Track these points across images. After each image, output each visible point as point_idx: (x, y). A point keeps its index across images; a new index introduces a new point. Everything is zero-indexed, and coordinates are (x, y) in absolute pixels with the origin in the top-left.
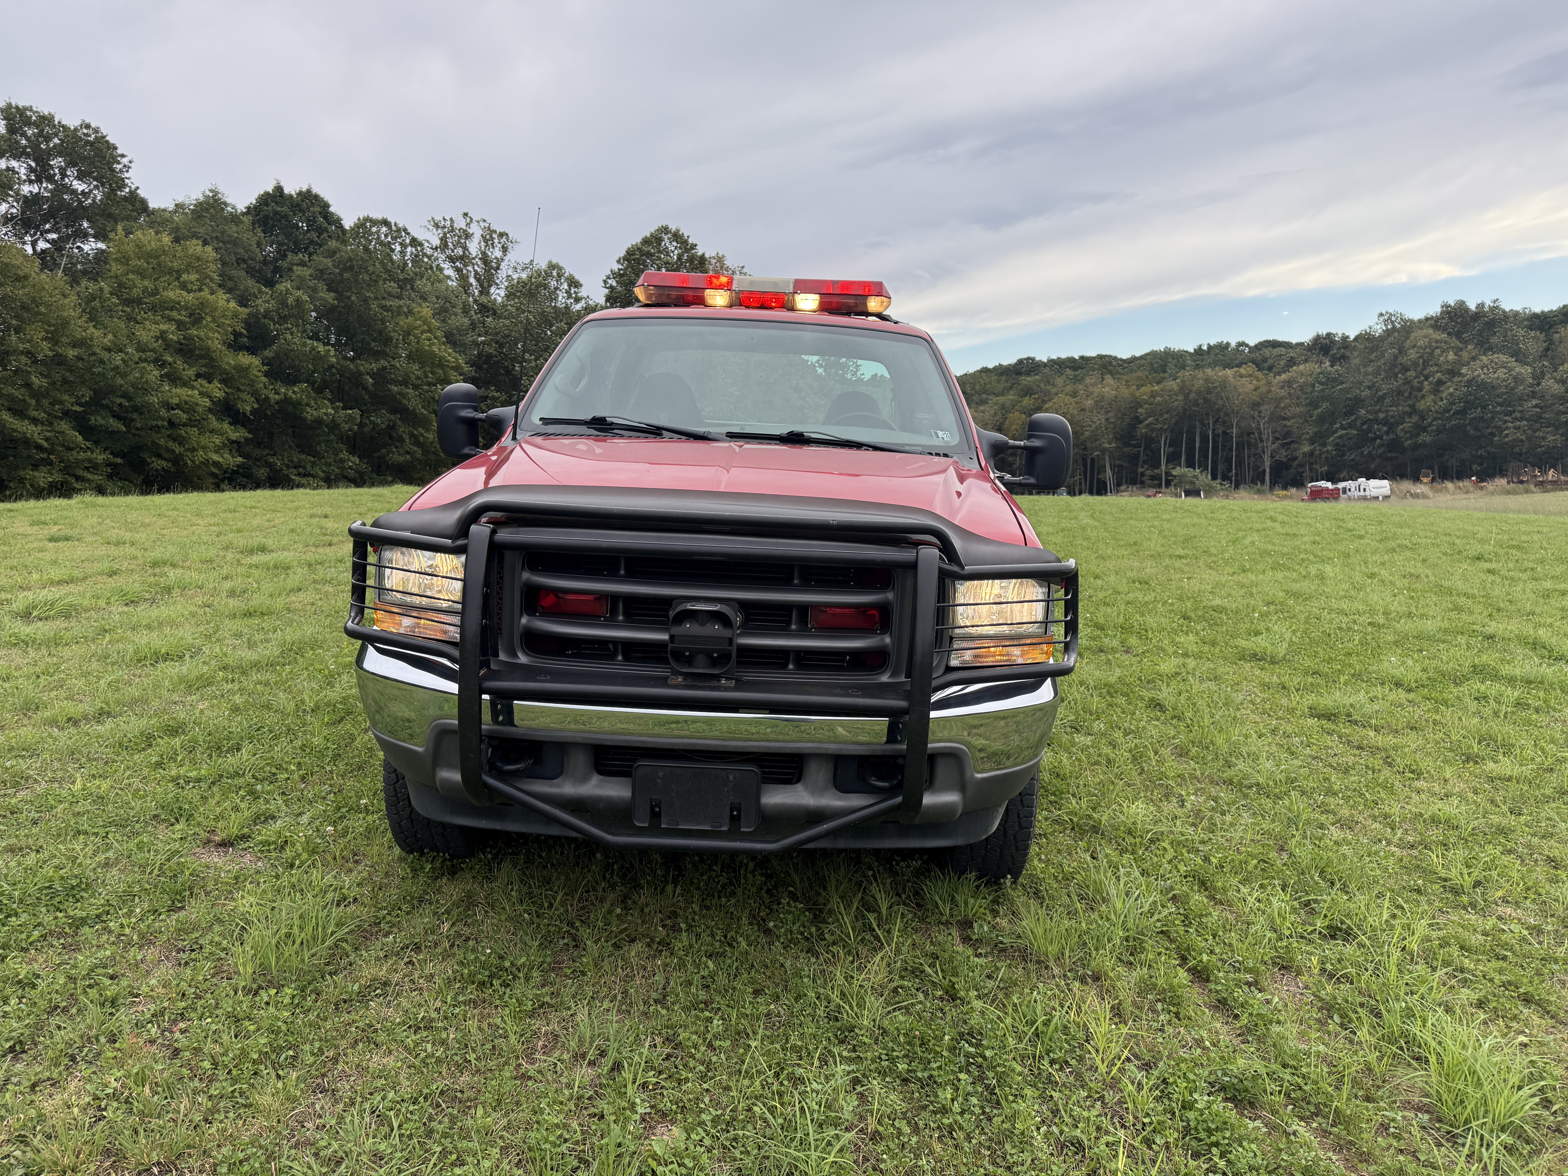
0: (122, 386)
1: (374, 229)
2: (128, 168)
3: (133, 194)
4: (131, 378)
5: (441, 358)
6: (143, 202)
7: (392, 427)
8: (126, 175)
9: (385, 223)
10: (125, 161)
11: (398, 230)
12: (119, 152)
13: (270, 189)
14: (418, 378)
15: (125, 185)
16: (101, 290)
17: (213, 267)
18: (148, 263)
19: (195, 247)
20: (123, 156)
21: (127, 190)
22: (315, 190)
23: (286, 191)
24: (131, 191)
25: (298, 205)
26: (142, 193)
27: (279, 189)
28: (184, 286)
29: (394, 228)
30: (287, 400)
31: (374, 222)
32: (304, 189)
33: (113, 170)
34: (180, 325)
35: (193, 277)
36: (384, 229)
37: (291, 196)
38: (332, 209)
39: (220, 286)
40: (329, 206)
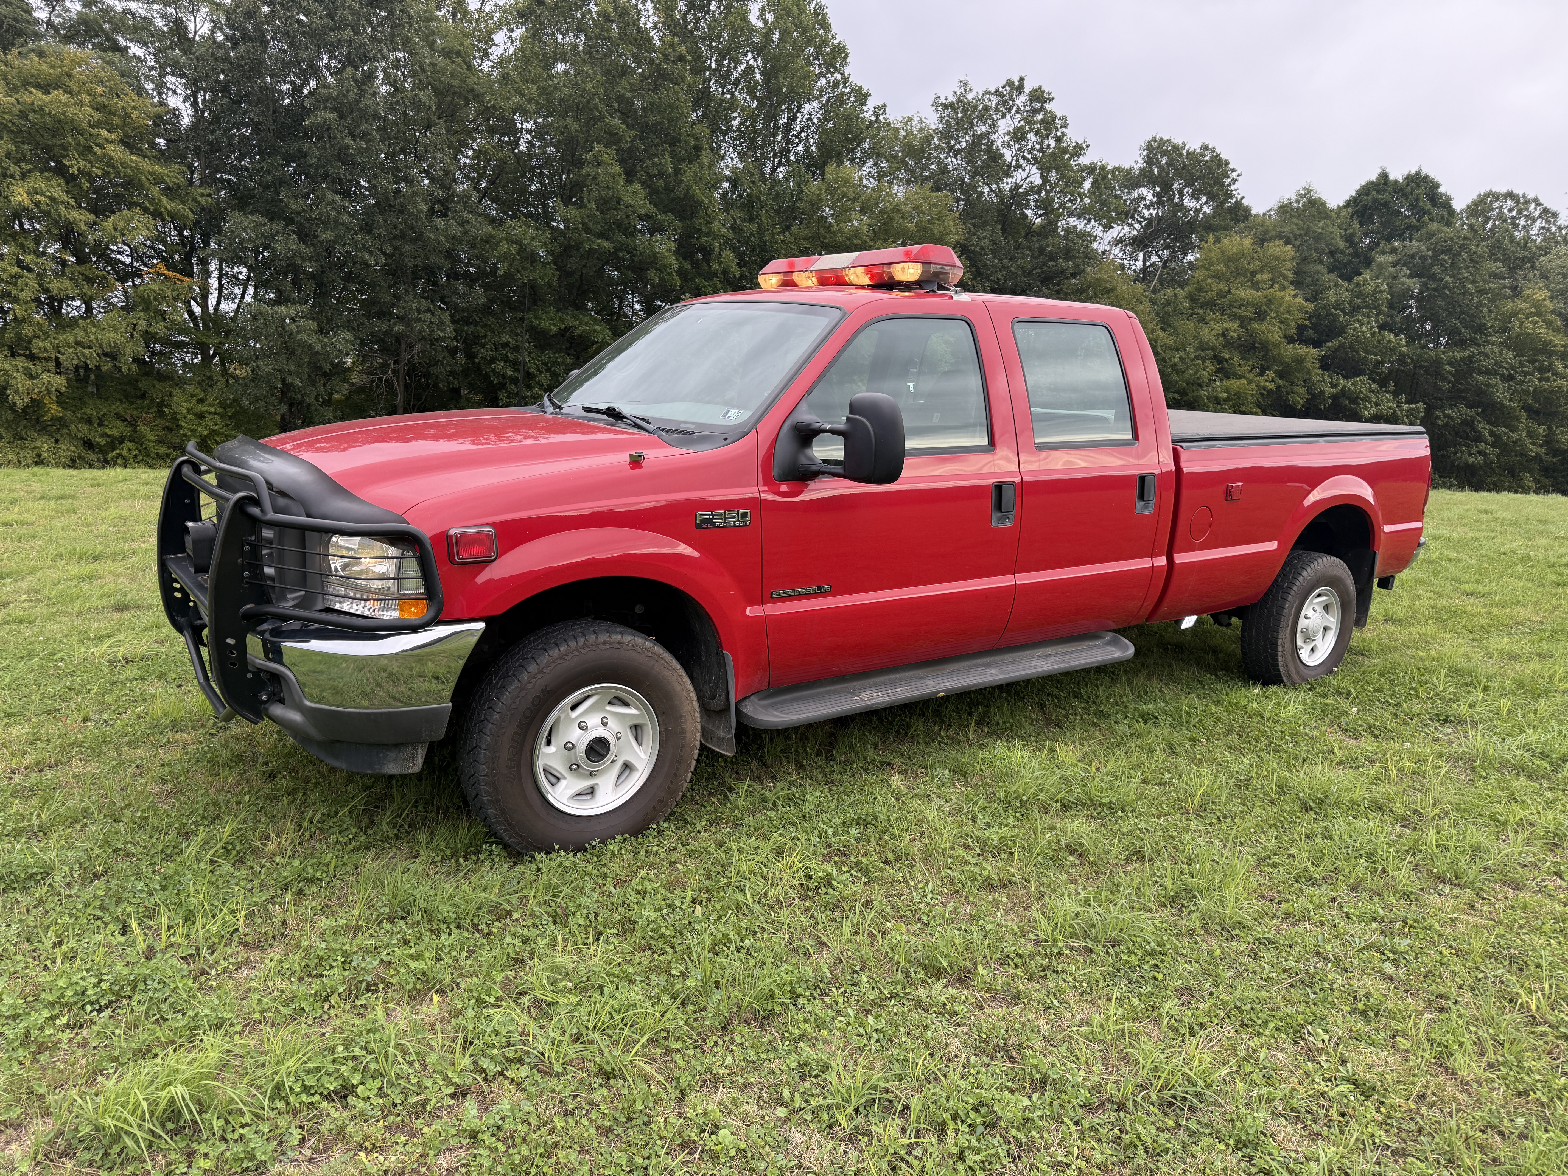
0: (1177, 382)
1: (1496, 205)
2: (1234, 181)
3: (1238, 204)
4: (1186, 376)
5: (1547, 343)
6: (1247, 210)
7: (1470, 424)
8: (1232, 187)
9: (1510, 195)
10: (1234, 175)
11: (1527, 202)
12: (1231, 166)
13: (1373, 177)
14: (1512, 367)
15: (1231, 196)
16: (1175, 295)
17: (1289, 265)
18: (1228, 267)
19: (1276, 248)
20: (1233, 170)
21: (1233, 201)
22: (1424, 172)
23: (1392, 177)
24: (1236, 202)
25: (1402, 190)
26: (1245, 202)
27: (1384, 176)
28: (1256, 286)
29: (1522, 200)
30: (1344, 392)
31: (1496, 197)
32: (1413, 172)
33: (1223, 185)
34: (1243, 322)
35: (1267, 276)
36: (1510, 203)
37: (1396, 181)
38: (1442, 190)
39: (1292, 283)
40: (1438, 186)
